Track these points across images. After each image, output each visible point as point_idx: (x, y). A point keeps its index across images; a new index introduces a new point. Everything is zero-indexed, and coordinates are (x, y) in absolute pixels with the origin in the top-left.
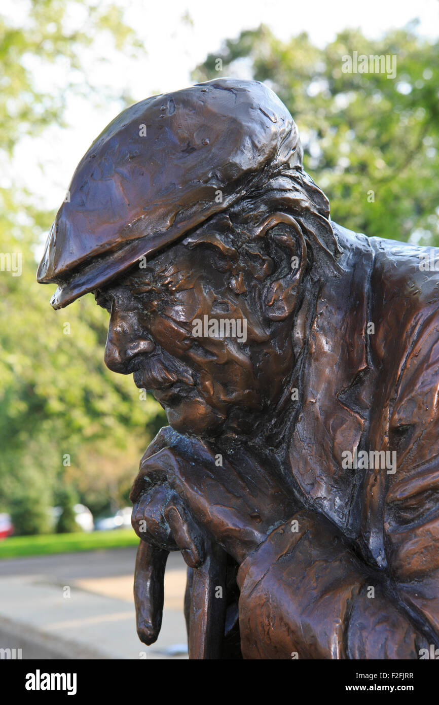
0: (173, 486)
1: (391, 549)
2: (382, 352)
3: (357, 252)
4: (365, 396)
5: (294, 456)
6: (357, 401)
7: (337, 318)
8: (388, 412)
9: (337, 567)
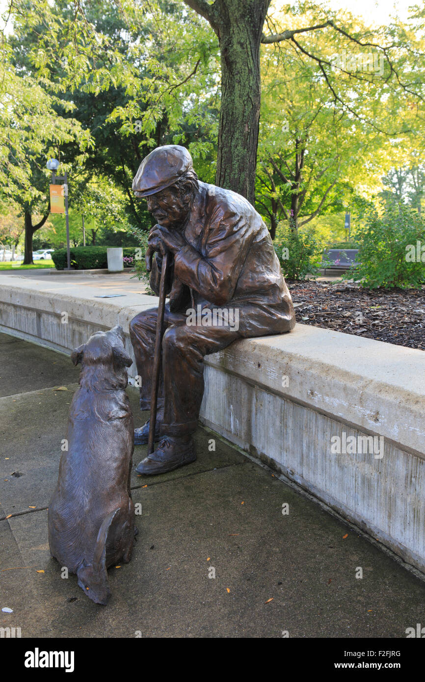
0: (160, 238)
1: (207, 253)
2: (208, 212)
3: (203, 188)
4: (203, 221)
5: (186, 233)
6: (201, 222)
7: (199, 203)
8: (208, 225)
9: (195, 256)
